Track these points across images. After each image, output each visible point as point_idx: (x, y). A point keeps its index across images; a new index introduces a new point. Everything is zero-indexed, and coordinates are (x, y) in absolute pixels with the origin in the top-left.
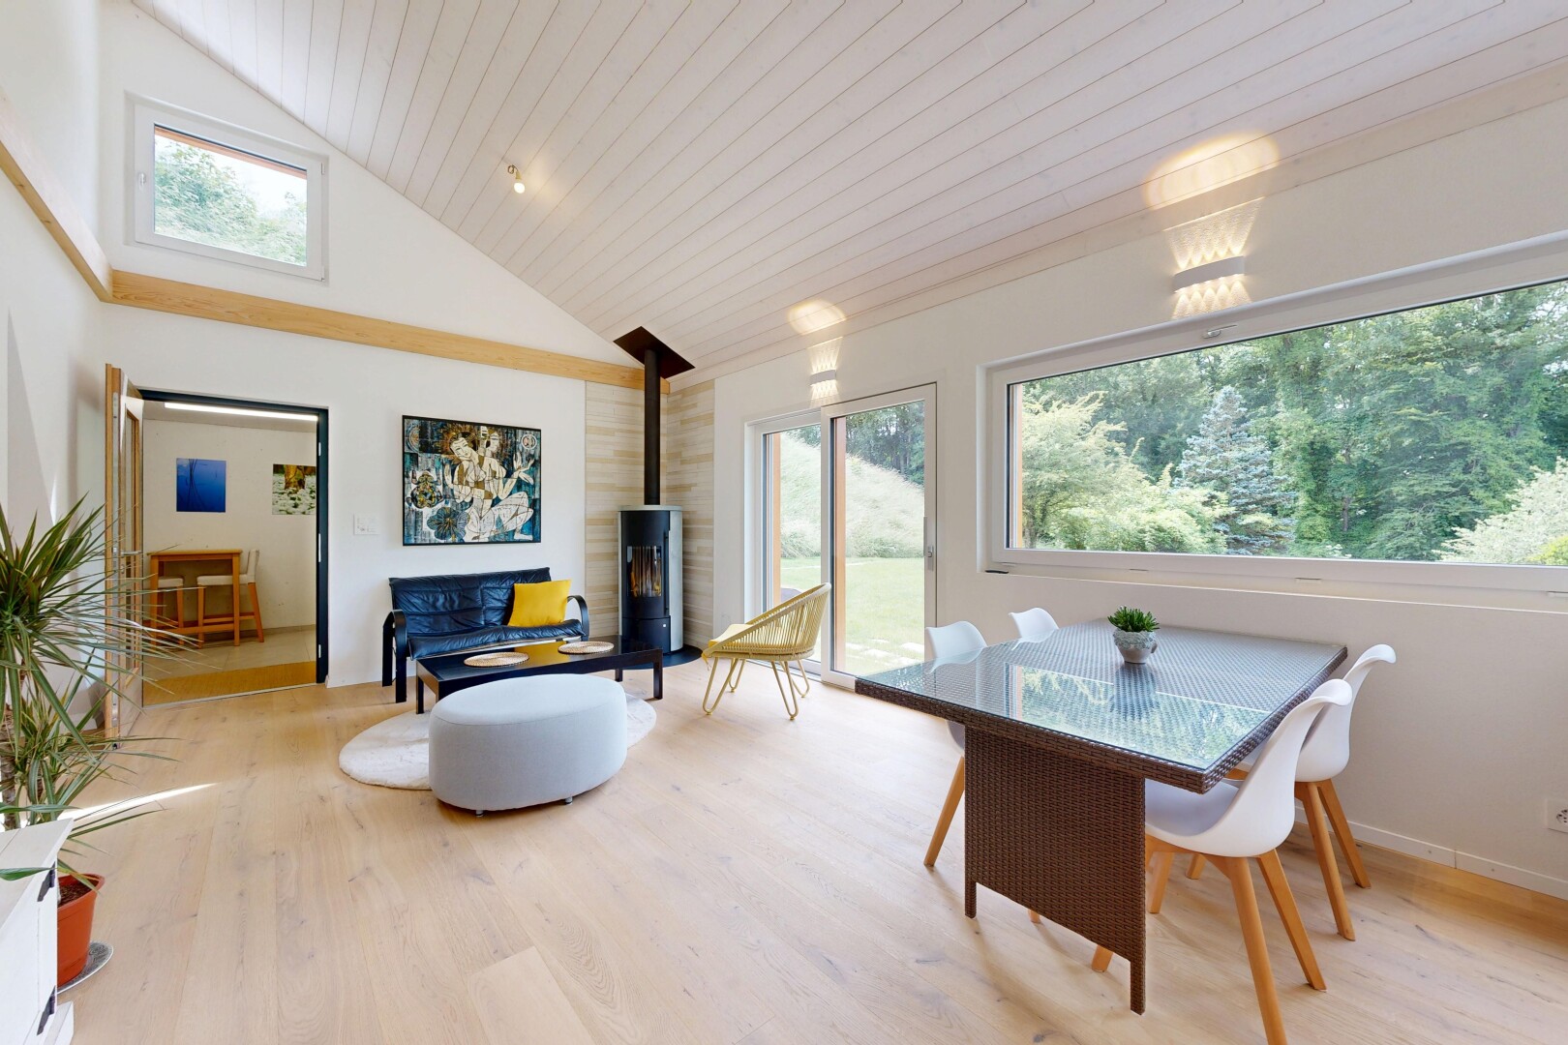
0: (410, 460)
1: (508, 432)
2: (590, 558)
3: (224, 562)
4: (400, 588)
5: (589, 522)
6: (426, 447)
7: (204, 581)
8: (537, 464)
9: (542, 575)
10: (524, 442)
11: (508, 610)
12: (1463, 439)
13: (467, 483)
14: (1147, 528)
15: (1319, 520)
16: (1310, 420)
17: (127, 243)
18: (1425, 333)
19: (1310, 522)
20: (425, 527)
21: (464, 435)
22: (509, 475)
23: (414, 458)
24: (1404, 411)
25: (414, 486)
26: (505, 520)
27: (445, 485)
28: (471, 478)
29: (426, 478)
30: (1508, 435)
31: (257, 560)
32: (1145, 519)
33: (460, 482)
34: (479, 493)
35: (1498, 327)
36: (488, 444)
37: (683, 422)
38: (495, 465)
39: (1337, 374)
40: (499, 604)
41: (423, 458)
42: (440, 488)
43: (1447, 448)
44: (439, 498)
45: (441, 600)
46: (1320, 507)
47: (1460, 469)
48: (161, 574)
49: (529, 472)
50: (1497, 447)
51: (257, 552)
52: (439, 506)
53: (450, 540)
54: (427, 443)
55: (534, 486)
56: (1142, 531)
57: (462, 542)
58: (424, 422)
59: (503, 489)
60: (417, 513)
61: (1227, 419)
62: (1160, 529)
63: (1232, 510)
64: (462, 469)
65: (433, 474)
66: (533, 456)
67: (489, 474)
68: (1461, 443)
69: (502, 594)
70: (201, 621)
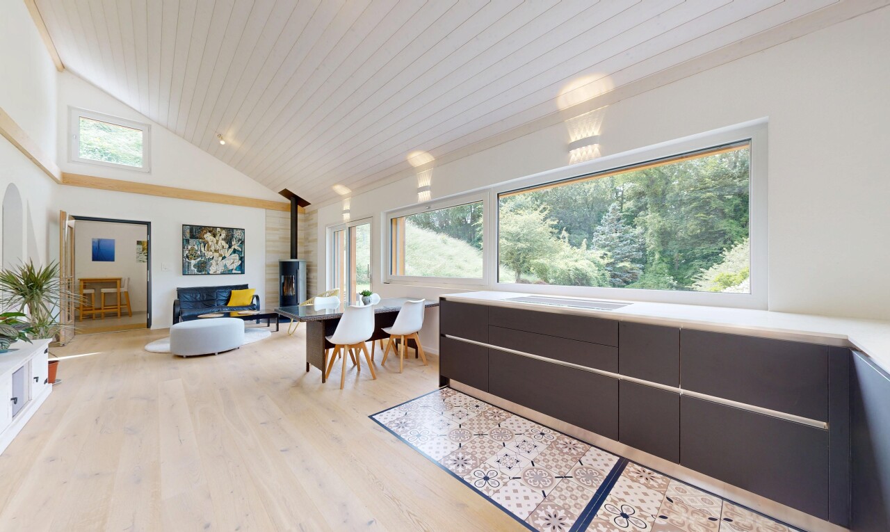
0: (186, 242)
1: (230, 231)
2: (267, 281)
3: (113, 283)
4: (181, 292)
5: (267, 266)
6: (192, 237)
7: (104, 290)
8: (243, 243)
9: (245, 287)
10: (237, 234)
11: (228, 300)
12: (723, 228)
13: (211, 251)
14: (571, 269)
15: (664, 265)
16: (660, 219)
17: (68, 162)
18: (707, 179)
19: (660, 266)
20: (192, 268)
21: (210, 232)
22: (230, 247)
23: (188, 241)
24: (699, 215)
25: (187, 252)
26: (228, 265)
27: (201, 251)
28: (213, 248)
29: (192, 249)
30: (743, 227)
31: (128, 282)
32: (572, 264)
33: (208, 250)
34: (216, 255)
35: (738, 177)
36: (220, 235)
37: (309, 225)
38: (224, 243)
39: (671, 197)
40: (224, 298)
41: (191, 241)
42: (199, 252)
43: (716, 232)
44: (198, 257)
45: (199, 296)
46: (665, 259)
47: (722, 242)
48: (85, 287)
49: (239, 246)
50: (738, 232)
51: (129, 279)
52: (199, 260)
53: (203, 273)
54: (193, 235)
55: (241, 252)
56: (569, 270)
57: (209, 274)
58: (192, 227)
59: (227, 253)
60: (189, 263)
61: (613, 219)
62: (577, 269)
63: (612, 260)
64: (208, 245)
65: (196, 247)
66: (241, 240)
67: (221, 247)
68: (723, 230)
69: (226, 294)
70: (103, 307)
